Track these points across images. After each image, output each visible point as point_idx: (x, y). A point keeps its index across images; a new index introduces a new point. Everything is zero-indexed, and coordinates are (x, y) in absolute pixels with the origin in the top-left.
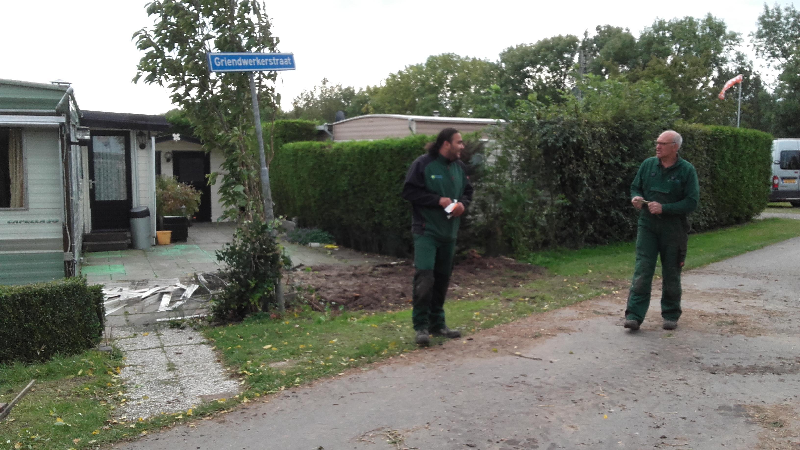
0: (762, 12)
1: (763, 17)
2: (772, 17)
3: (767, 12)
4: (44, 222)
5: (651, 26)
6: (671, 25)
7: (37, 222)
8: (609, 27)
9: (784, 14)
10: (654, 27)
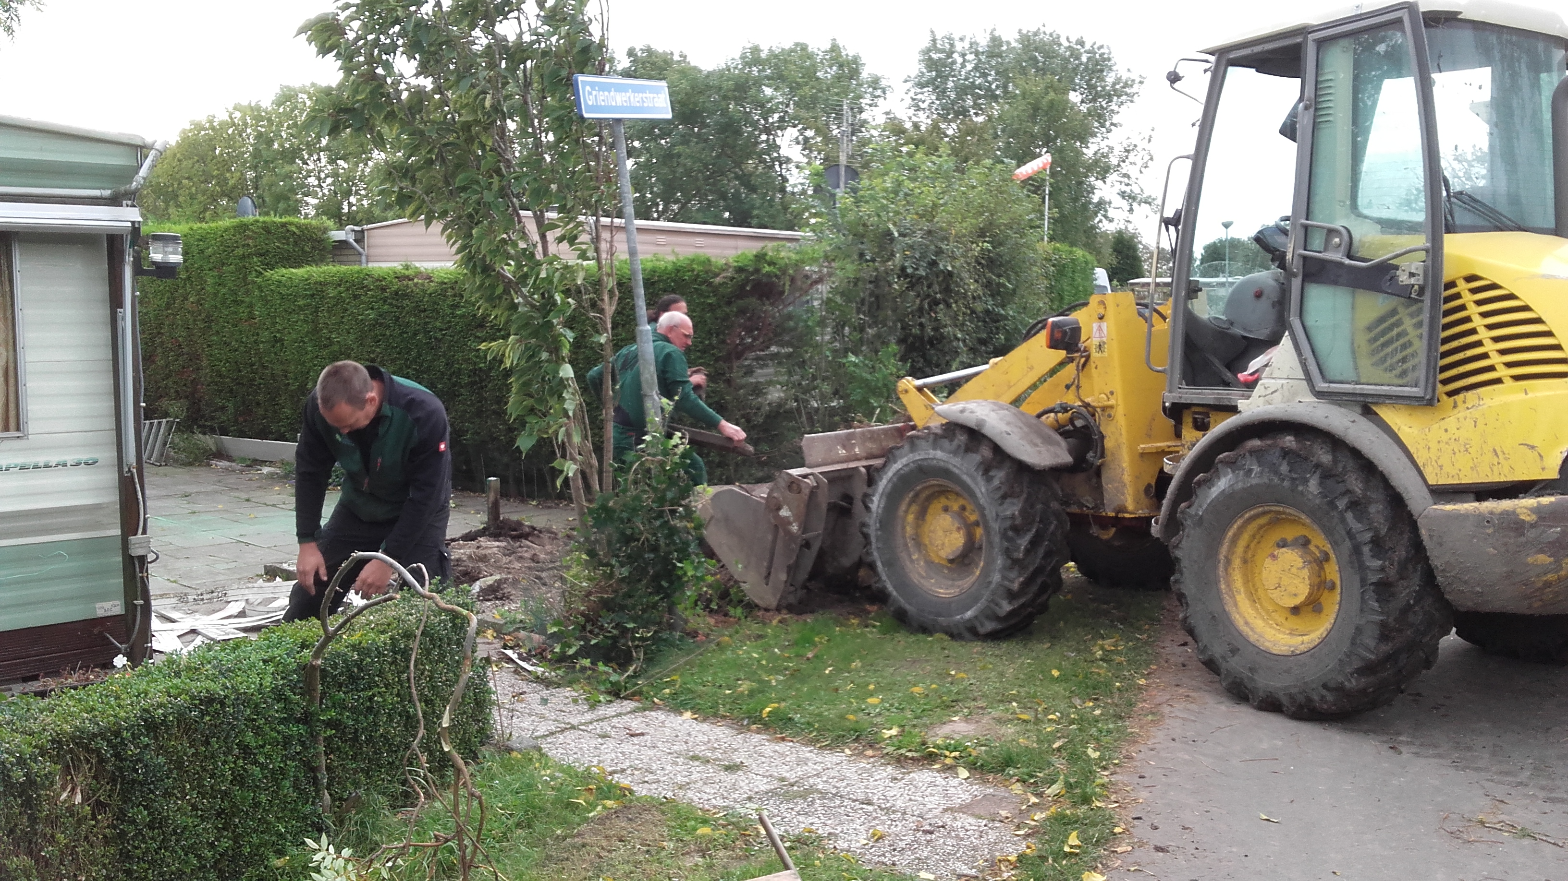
0: (926, 43)
1: (929, 50)
2: (942, 51)
3: (934, 41)
4: (65, 465)
5: (737, 56)
6: (773, 55)
7: (47, 466)
8: (649, 50)
9: (959, 47)
10: (743, 57)
